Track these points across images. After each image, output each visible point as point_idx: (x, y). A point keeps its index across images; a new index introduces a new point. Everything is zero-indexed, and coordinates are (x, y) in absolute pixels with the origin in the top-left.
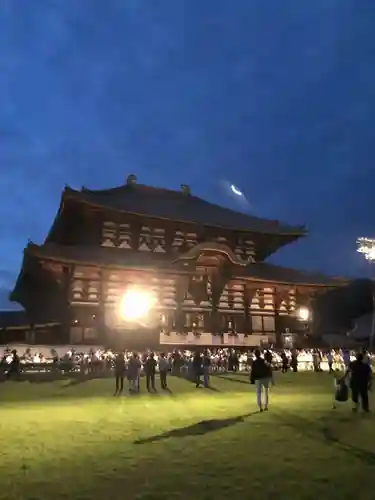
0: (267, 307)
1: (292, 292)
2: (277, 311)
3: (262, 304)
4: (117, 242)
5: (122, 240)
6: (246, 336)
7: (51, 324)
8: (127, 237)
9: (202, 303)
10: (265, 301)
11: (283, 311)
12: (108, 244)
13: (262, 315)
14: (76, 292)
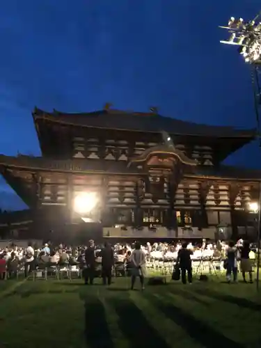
0: (222, 203)
1: (246, 188)
2: (232, 206)
3: (218, 201)
4: (87, 153)
5: (91, 152)
6: (200, 230)
7: (26, 222)
8: (96, 149)
9: (160, 201)
10: (221, 198)
11: (238, 206)
12: (79, 155)
13: (219, 211)
14: (46, 195)
